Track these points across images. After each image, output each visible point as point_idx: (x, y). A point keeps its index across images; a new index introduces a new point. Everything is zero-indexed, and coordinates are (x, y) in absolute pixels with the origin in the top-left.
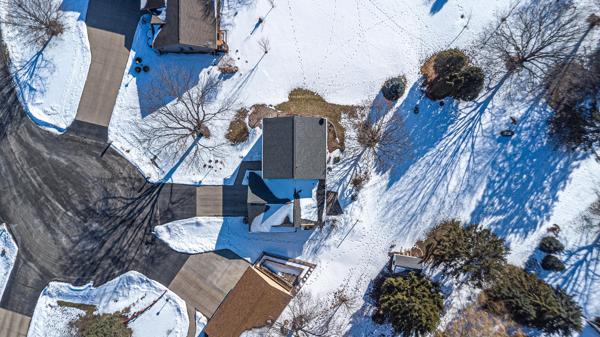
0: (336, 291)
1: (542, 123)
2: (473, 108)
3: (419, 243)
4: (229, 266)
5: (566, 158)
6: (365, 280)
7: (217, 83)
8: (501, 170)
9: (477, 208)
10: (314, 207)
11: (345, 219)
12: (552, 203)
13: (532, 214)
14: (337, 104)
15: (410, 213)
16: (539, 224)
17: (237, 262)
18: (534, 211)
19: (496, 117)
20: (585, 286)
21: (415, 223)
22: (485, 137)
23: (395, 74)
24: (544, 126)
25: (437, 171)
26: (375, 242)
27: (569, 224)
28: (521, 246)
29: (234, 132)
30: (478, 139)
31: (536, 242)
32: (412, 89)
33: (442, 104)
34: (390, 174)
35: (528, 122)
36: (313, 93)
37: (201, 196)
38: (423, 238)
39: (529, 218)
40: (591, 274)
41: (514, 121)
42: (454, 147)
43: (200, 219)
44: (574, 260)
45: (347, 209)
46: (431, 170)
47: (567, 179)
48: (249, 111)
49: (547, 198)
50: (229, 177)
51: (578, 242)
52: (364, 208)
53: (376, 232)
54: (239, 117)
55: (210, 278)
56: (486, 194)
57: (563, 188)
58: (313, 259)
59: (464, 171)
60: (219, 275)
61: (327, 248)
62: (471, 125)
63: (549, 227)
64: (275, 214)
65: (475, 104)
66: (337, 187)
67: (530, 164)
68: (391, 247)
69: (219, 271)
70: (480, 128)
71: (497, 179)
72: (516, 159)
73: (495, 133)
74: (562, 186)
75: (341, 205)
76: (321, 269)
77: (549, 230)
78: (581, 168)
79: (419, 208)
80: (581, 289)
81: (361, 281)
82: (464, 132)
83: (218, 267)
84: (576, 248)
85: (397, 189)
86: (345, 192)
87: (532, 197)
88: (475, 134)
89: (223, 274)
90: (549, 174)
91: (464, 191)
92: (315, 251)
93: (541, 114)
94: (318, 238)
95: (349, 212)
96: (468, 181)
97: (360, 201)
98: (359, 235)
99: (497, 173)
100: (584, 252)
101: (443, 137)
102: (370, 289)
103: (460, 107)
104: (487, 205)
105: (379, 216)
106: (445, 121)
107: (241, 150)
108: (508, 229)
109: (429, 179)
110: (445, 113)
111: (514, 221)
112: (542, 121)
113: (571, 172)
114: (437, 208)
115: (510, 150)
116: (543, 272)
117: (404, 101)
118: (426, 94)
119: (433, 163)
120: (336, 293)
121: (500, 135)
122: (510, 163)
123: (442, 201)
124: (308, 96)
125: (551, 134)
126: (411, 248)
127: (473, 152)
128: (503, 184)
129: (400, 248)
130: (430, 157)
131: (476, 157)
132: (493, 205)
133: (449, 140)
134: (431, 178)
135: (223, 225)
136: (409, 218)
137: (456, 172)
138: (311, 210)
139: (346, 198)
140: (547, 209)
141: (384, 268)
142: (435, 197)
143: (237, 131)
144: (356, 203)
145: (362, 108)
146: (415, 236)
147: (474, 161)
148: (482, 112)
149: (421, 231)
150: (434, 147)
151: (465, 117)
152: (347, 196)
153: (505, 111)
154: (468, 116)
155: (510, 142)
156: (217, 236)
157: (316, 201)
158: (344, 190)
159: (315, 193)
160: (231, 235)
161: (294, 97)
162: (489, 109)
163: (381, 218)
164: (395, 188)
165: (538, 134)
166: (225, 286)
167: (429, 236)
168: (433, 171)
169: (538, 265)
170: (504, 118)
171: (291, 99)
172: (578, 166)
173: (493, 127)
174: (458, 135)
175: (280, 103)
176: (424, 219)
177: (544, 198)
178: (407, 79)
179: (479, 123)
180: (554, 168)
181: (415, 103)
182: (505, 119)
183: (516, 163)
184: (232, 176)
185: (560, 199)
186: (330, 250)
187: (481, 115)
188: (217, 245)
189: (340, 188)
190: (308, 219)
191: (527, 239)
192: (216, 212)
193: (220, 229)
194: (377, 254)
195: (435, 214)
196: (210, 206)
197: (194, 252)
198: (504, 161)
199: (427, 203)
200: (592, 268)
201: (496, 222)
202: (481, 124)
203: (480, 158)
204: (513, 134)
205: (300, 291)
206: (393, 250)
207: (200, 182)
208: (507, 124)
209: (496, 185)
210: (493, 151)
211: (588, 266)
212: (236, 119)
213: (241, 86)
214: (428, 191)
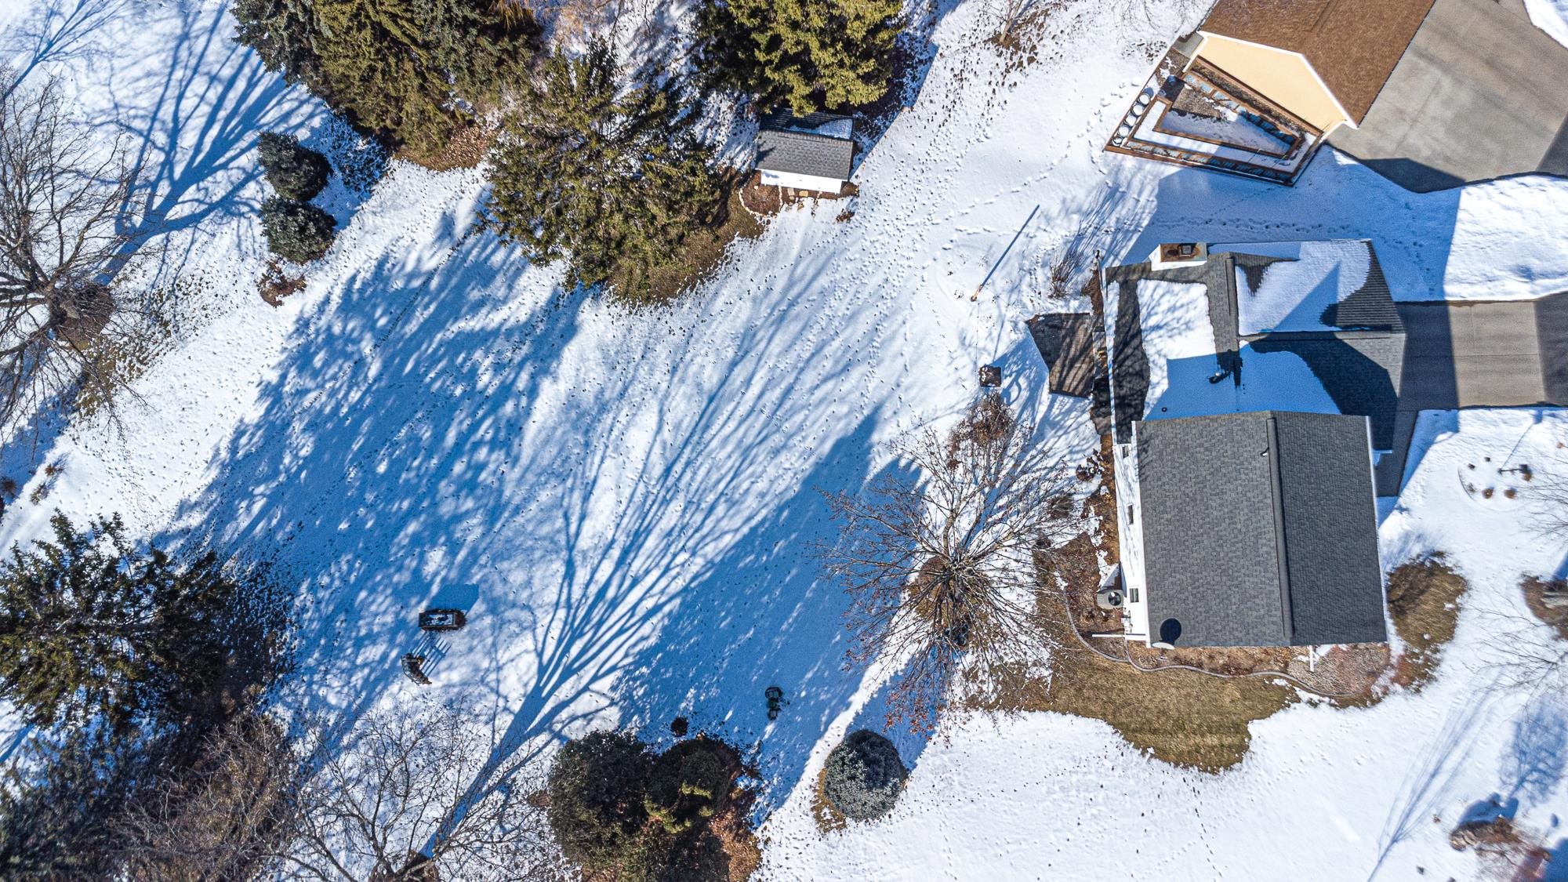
0: (1030, 69)
1: (311, 661)
2: (564, 715)
3: (753, 232)
4: (1405, 136)
5: (226, 538)
6: (932, 108)
7: (1522, 780)
8: (469, 485)
9: (555, 354)
10: (1158, 327)
11: (1019, 303)
12: (284, 377)
13: (357, 342)
14: (1070, 717)
15: (794, 328)
16: (333, 305)
17: (1381, 149)
18: (350, 348)
19: (482, 680)
20: (180, 97)
21: (775, 296)
22: (526, 607)
23: (859, 835)
24: (306, 652)
25: (699, 478)
26: (908, 230)
27: (225, 306)
28: (398, 232)
29: (1439, 602)
30: (551, 595)
31: (347, 245)
32: (791, 780)
33: (680, 726)
34: (866, 466)
35: (365, 665)
36: (1162, 754)
37: (1528, 371)
38: (739, 246)
39: (370, 325)
40: (160, 138)
41: (415, 668)
42: (637, 565)
43: (1523, 291)
44: (218, 185)
45: (1014, 336)
46: (719, 481)
47: (224, 466)
48: (1393, 681)
49: (301, 393)
50: (1441, 437)
51: (197, 245)
52: (955, 343)
53: (906, 263)
54: (1427, 659)
55: (1465, 97)
56: (524, 401)
57: (239, 433)
58: (1119, 169)
59: (603, 482)
60: (1435, 107)
61: (1074, 206)
62: (575, 650)
63: (297, 293)
64: (1298, 299)
65: (557, 727)
66: (1055, 411)
67: (362, 511)
68: (852, 214)
69: (1434, 119)
70: (541, 639)
71: (483, 453)
72: (412, 527)
73: (488, 620)
74: (244, 440)
75: (1035, 351)
76: (1088, 136)
77: (299, 285)
78: (171, 502)
79: (763, 345)
80: (199, 85)
81: (947, 102)
82: (600, 623)
83: (1440, 132)
84: (205, 224)
85: (845, 409)
86: (1025, 394)
87: (355, 396)
88: (562, 613)
89: (1422, 111)
90: (292, 478)
91: (603, 408)
92: (1114, 194)
93: (314, 697)
94: (1108, 239)
95: (1008, 326)
96: (587, 445)
97: (971, 366)
98: (964, 251)
99: (483, 476)
100: (176, 213)
101: (677, 601)
102: (914, 79)
103: (614, 714)
104: (521, 365)
105: (900, 318)
106: (670, 659)
107: (1406, 537)
108: (441, 287)
109: (729, 448)
110: (673, 691)
111: (420, 316)
112: (312, 671)
113: (210, 488)
114: (698, 348)
115: (436, 558)
116: (325, 146)
117: (820, 735)
118: (739, 765)
119: (712, 508)
120: (1031, 60)
121: (471, 614)
122: (434, 514)
123: (679, 374)
124: (1179, 743)
125: (279, 623)
126: (782, 214)
127: (571, 548)
128: (462, 438)
129: (817, 211)
130: (724, 524)
131: (559, 531)
132: (498, 367)
133: (657, 589)
134: (721, 452)
135: (1442, 273)
136: (797, 309)
137: (631, 474)
138: (1170, 317)
139: (1019, 374)
140: (301, 359)
141: (871, 147)
142: (707, 386)
143: (1427, 605)
144: (986, 360)
145: (972, 703)
146: (773, 254)
147: (566, 517)
148: (534, 700)
149: (751, 271)
150: (710, 564)
151: (595, 678)
152: (1016, 380)
153: (449, 704)
154: (585, 681)
155: (435, 589)
156: (1456, 235)
157: (1150, 350)
158: (1031, 402)
159: (1154, 378)
160: (1409, 239)
161: (1228, 741)
162: (506, 709)
163: (895, 313)
164: (850, 412)
165: (328, 621)
166: (1413, 72)
167: (719, 255)
168: (714, 477)
169: (342, 169)
170: (455, 676)
171: (1240, 730)
172: (184, 508)
173: (494, 645)
174: (621, 610)
175: (1281, 714)
176: (743, 311)
177: (312, 396)
178: (811, 819)
179: (546, 658)
180: (273, 500)
181: (779, 726)
182: (448, 676)
183: (412, 513)
184: (1428, 444)
185: (255, 392)
186: (1064, 201)
187: (538, 689)
188: (1455, 207)
189: (1042, 410)
190: (1177, 287)
191: (377, 254)
192: (1468, 315)
193: (1451, 258)
194: (899, 192)
195: (702, 327)
196: (1493, 337)
197: (1528, 180)
198: (457, 518)
199: (734, 364)
200: (156, 157)
201: (484, 311)
202: (540, 655)
203: (546, 529)
204: (424, 619)
205: (1157, 61)
206: (843, 204)
207: (1539, 419)
208: (441, 655)
209: (485, 430)
210: (497, 557)
211: (168, 164)
212: (1436, 651)
213: (1433, 776)
214: (730, 407)
